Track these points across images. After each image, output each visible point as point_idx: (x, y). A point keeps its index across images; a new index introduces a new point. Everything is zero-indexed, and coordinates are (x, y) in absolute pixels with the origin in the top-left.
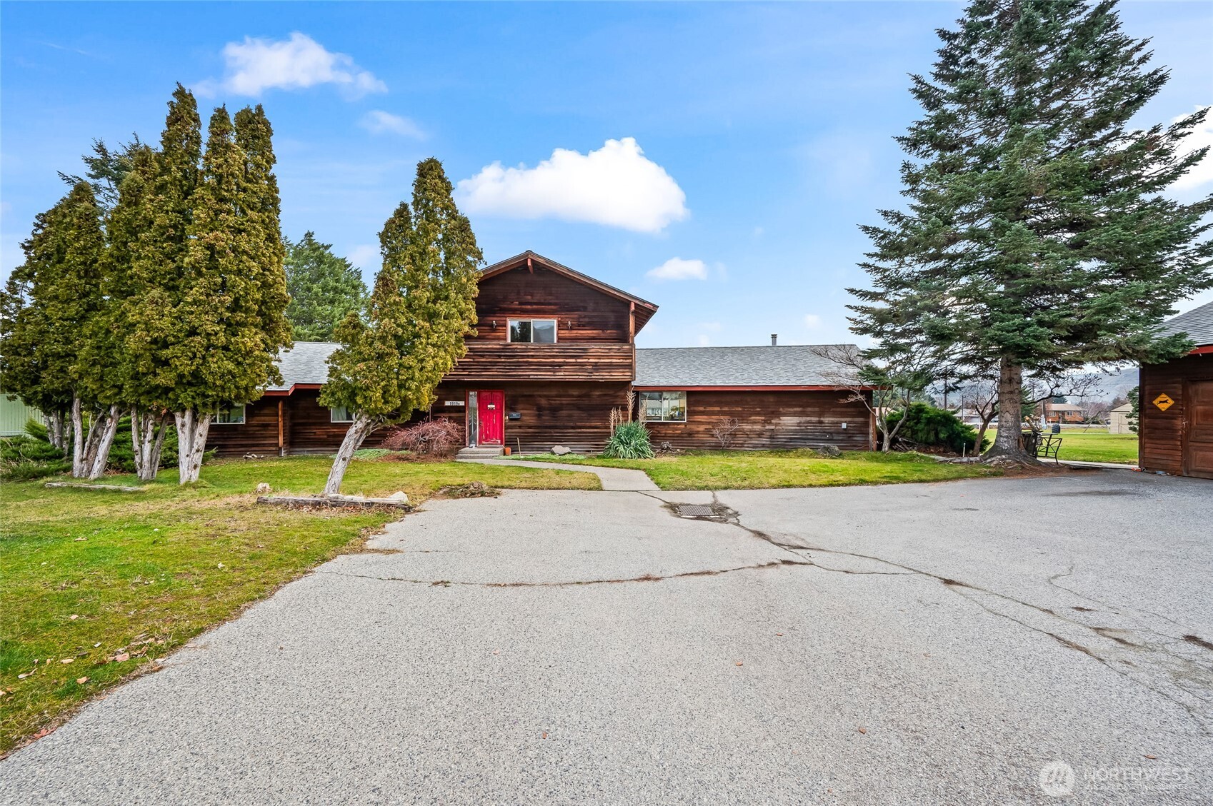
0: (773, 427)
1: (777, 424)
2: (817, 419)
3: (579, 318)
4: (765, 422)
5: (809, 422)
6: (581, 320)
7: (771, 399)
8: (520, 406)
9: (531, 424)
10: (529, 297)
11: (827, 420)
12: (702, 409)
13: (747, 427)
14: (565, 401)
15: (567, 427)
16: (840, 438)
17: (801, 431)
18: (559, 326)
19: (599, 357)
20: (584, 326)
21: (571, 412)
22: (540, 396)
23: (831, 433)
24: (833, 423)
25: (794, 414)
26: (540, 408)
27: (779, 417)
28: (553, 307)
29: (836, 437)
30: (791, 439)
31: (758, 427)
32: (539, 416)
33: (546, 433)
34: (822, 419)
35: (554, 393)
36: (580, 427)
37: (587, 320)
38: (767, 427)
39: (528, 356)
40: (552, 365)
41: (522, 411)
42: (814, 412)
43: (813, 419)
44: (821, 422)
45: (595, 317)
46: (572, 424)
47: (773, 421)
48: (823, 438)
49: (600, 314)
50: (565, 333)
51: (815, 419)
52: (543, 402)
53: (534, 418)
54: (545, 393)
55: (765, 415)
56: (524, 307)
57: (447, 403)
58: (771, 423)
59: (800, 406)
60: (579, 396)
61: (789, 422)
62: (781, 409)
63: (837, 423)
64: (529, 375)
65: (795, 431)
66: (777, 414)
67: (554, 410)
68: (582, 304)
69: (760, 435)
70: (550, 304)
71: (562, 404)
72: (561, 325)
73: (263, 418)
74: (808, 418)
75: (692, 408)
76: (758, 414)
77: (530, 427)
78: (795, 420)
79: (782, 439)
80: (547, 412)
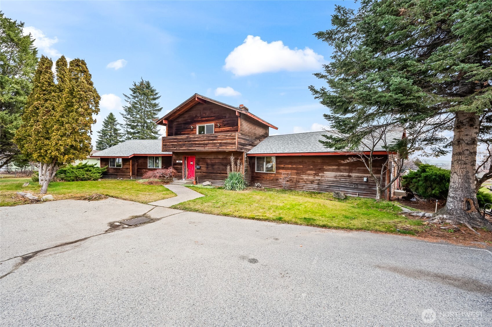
0: (320, 178)
1: (322, 176)
2: (347, 174)
3: (223, 122)
4: (315, 174)
5: (342, 176)
6: (224, 123)
7: (319, 161)
8: (201, 163)
9: (204, 171)
10: (204, 115)
11: (353, 175)
12: (282, 166)
13: (305, 177)
14: (217, 161)
15: (217, 173)
16: (363, 187)
17: (337, 181)
18: (215, 126)
19: (222, 140)
20: (225, 125)
21: (219, 166)
22: (208, 159)
23: (357, 184)
24: (358, 177)
25: (333, 170)
26: (207, 164)
27: (323, 172)
28: (213, 118)
29: (360, 187)
30: (330, 186)
31: (311, 178)
32: (207, 168)
33: (209, 175)
34: (350, 174)
35: (213, 157)
36: (223, 174)
37: (226, 122)
38: (316, 178)
39: (195, 141)
40: (204, 144)
41: (201, 165)
42: (345, 169)
43: (344, 174)
44: (350, 176)
45: (229, 120)
46: (219, 172)
47: (320, 174)
48: (351, 186)
49: (231, 119)
50: (217, 129)
51: (346, 174)
52: (209, 161)
53: (205, 168)
54: (210, 157)
55: (315, 170)
56: (202, 119)
57: (177, 162)
58: (318, 175)
59: (336, 165)
60: (222, 159)
61: (329, 175)
62: (325, 167)
63: (361, 177)
64: (196, 149)
65: (333, 181)
66: (322, 170)
67: (213, 165)
68: (224, 115)
69: (312, 182)
70: (212, 117)
71: (216, 162)
72: (216, 126)
73: (127, 166)
74: (342, 173)
75: (278, 166)
76: (311, 170)
77: (204, 173)
78: (333, 174)
79: (324, 186)
80: (210, 166)
